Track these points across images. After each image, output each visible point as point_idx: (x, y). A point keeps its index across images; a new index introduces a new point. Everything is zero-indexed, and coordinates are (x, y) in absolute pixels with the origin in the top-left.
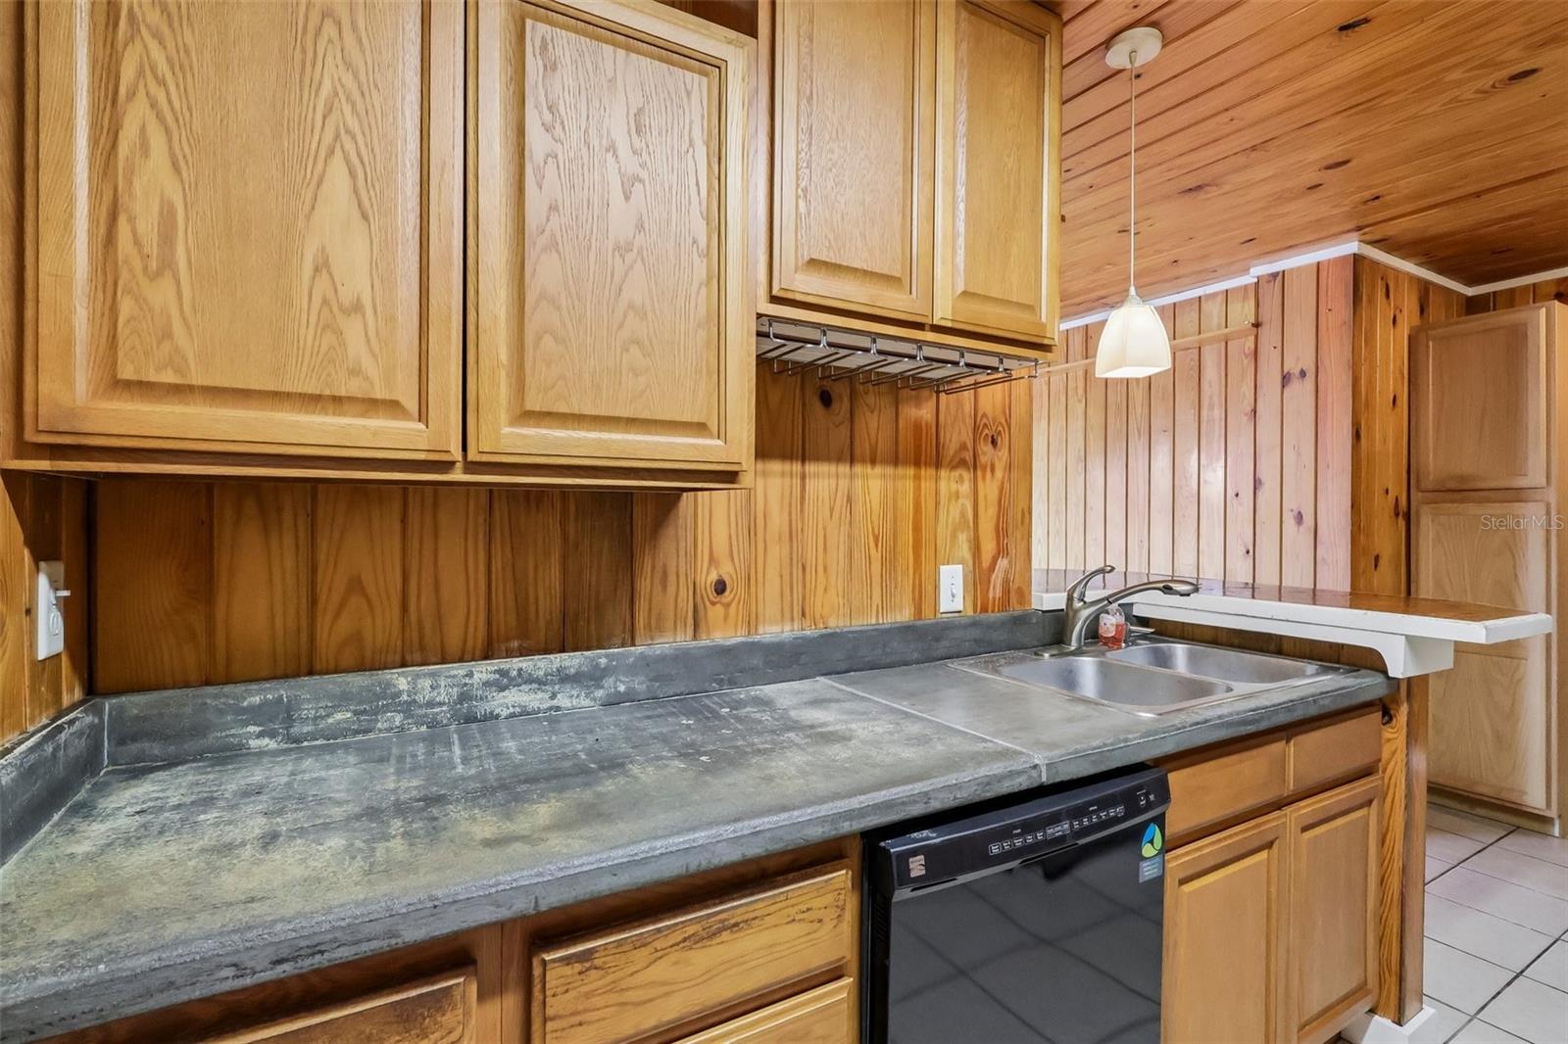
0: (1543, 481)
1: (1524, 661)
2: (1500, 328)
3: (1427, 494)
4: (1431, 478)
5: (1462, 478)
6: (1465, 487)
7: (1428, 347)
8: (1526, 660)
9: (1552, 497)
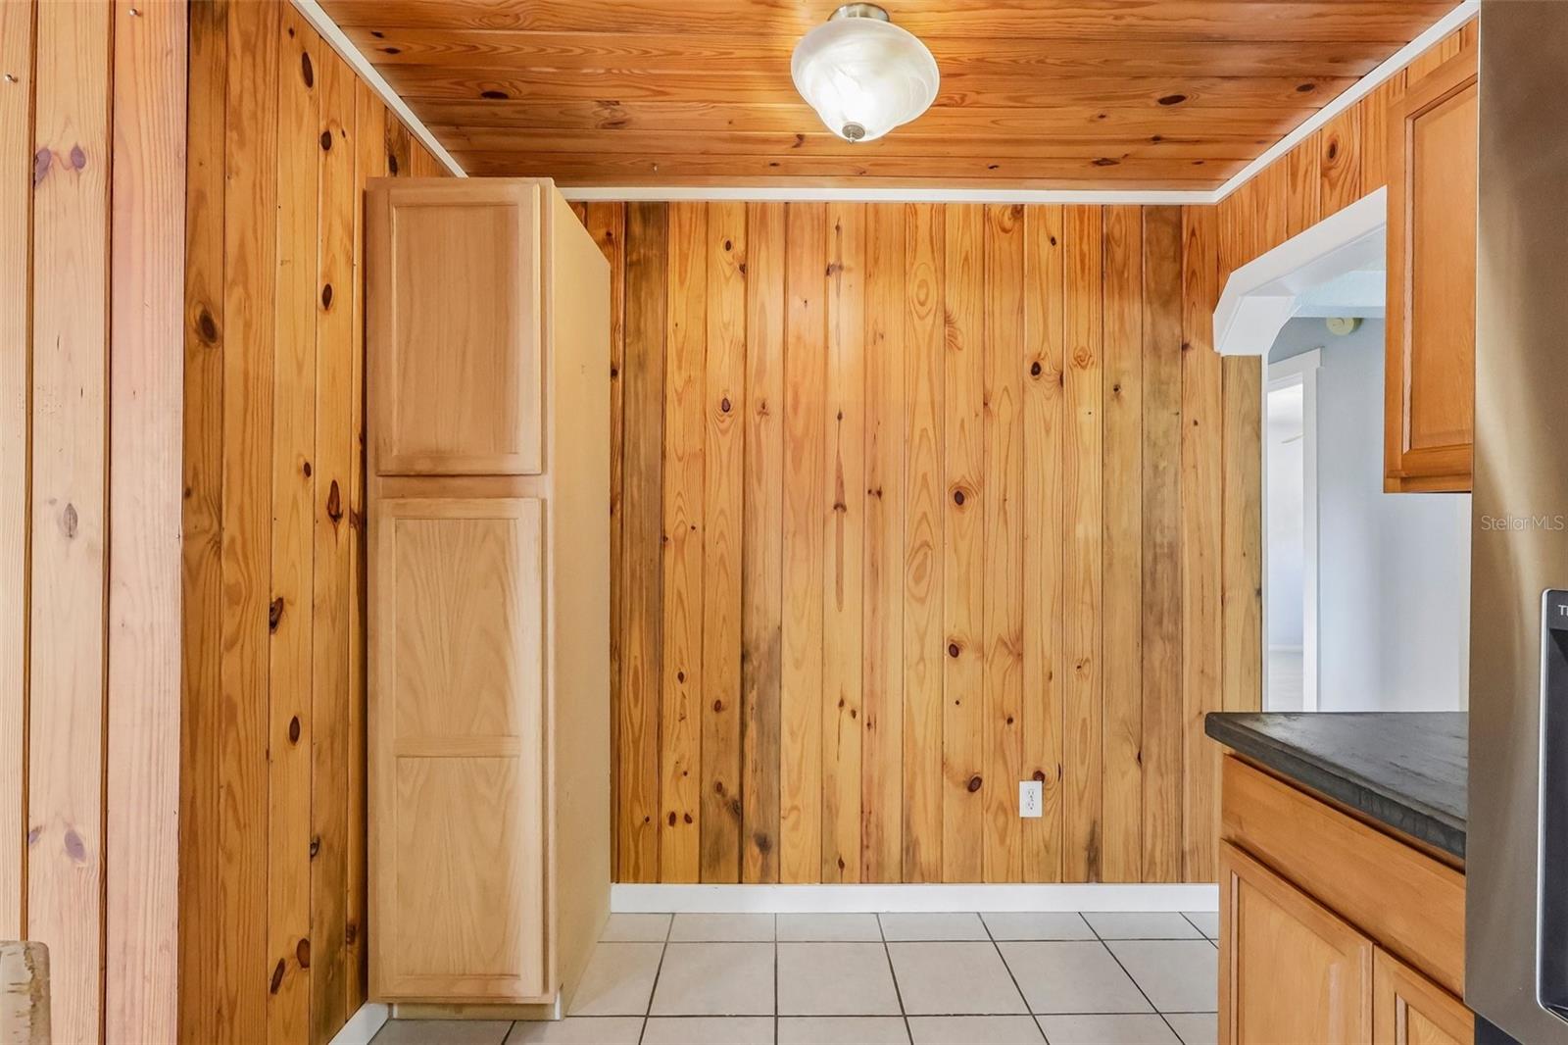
0: (535, 465)
1: (516, 759)
2: (484, 205)
3: (391, 481)
4: (395, 452)
5: (438, 455)
6: (441, 470)
7: (390, 219)
8: (518, 757)
9: (547, 487)
